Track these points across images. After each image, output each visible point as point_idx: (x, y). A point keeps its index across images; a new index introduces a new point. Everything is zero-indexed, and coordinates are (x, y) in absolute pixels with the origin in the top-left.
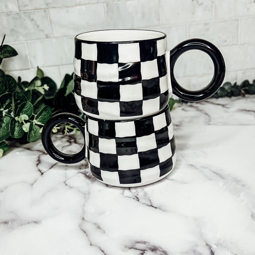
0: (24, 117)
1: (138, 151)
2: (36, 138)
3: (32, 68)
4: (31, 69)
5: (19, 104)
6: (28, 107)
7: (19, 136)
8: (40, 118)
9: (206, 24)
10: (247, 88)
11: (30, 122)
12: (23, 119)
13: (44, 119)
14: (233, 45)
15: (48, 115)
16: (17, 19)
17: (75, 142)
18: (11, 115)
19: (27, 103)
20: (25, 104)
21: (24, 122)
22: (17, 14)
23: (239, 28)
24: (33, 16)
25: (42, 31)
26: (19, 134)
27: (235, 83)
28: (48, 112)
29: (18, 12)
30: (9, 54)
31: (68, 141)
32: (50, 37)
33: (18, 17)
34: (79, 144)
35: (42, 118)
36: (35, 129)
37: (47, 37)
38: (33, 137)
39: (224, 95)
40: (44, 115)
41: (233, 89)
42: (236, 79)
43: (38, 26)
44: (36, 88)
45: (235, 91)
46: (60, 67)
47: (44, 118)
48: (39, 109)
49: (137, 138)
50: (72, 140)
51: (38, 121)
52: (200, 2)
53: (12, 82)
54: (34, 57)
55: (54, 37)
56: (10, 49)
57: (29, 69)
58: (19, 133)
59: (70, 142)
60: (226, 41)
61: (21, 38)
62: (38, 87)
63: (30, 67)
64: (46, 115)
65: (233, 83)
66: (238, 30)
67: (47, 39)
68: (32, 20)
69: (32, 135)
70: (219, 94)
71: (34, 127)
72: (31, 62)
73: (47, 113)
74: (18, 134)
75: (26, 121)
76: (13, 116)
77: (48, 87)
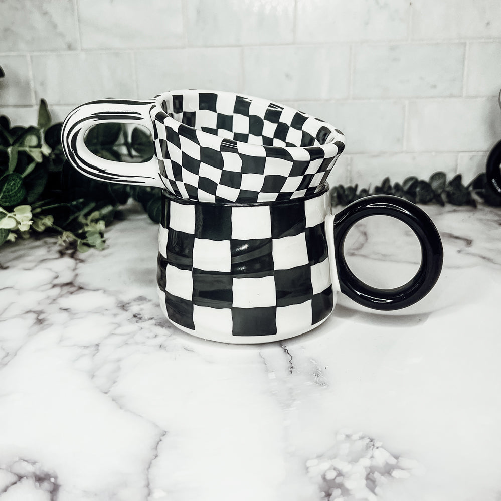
3: (36, 105)
4: (35, 107)
9: (393, 48)
14: (452, 96)
23: (466, 63)
24: (47, 7)
25: (61, 35)
32: (75, 49)
37: (70, 47)
43: (55, 26)
44: (27, 149)
54: (42, 84)
55: (82, 50)
60: (434, 87)
61: (22, 46)
62: (30, 147)
63: (34, 102)
66: (464, 65)
67: (70, 52)
68: (45, 13)
72: (35, 92)
77: (49, 151)
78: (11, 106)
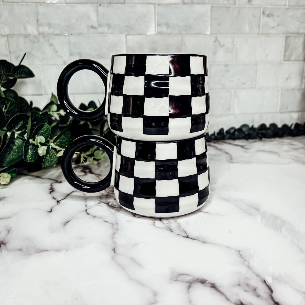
0: (40, 139)
1: (179, 176)
2: (52, 163)
3: (45, 94)
4: (44, 96)
5: (35, 125)
6: (45, 129)
7: (32, 160)
8: (57, 141)
9: (226, 66)
10: (264, 131)
11: (46, 145)
12: (39, 141)
13: (62, 144)
14: (252, 88)
15: (66, 139)
16: (34, 42)
17: (91, 172)
18: (24, 137)
19: (45, 124)
20: (42, 126)
21: (39, 144)
22: (36, 37)
24: (52, 41)
25: (60, 56)
26: (33, 158)
27: (253, 126)
28: (67, 136)
29: (37, 35)
30: (26, 74)
31: (82, 171)
33: (36, 40)
34: (96, 174)
35: (59, 141)
36: (52, 153)
37: (65, 63)
38: (49, 161)
39: (241, 136)
40: (62, 139)
41: (251, 132)
42: (253, 122)
43: (57, 52)
44: (51, 113)
45: (252, 133)
46: (76, 95)
47: (62, 142)
48: (54, 134)
49: (179, 161)
50: (87, 171)
51: (55, 145)
52: (222, 44)
53: (24, 105)
54: (49, 83)
56: (26, 70)
57: (41, 95)
58: (32, 156)
59: (85, 172)
60: (244, 84)
61: (37, 62)
62: (53, 112)
63: (44, 93)
64: (65, 139)
65: (250, 125)
68: (51, 45)
69: (48, 159)
70: (236, 136)
71: (51, 151)
72: (45, 87)
73: (65, 137)
74: (31, 158)
75: (42, 144)
76: (26, 138)
77: (65, 113)
78: (31, 95)
